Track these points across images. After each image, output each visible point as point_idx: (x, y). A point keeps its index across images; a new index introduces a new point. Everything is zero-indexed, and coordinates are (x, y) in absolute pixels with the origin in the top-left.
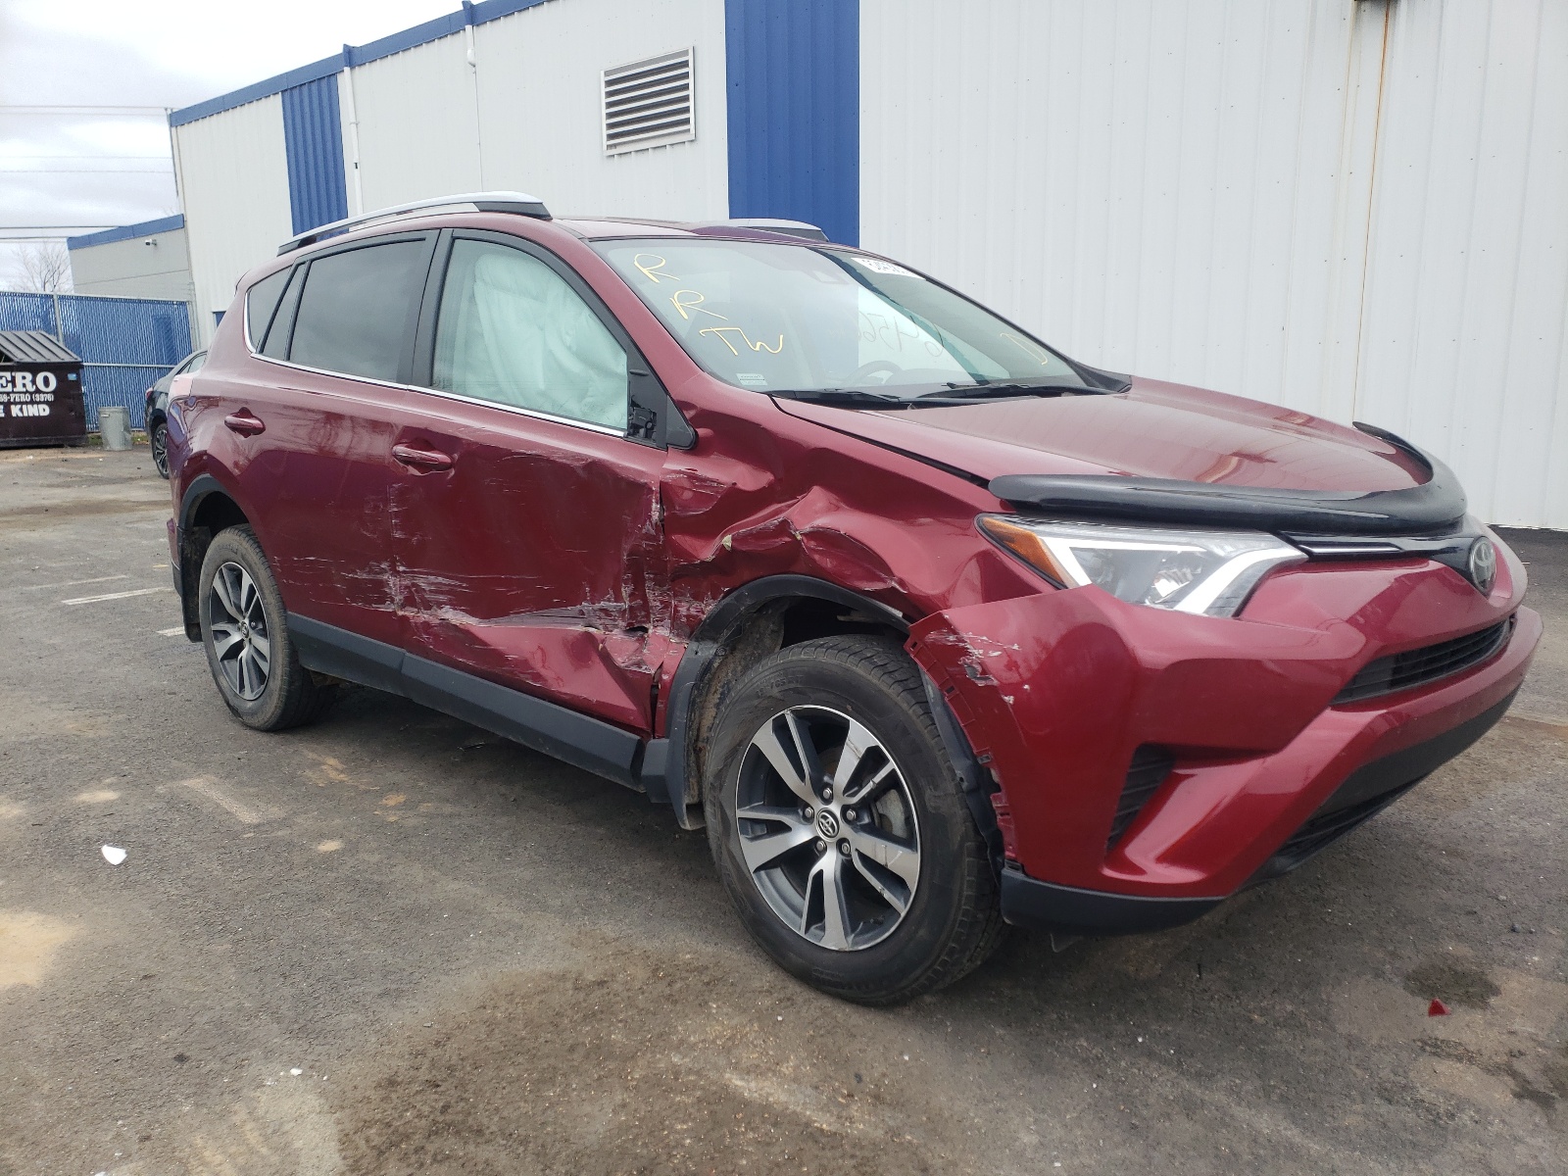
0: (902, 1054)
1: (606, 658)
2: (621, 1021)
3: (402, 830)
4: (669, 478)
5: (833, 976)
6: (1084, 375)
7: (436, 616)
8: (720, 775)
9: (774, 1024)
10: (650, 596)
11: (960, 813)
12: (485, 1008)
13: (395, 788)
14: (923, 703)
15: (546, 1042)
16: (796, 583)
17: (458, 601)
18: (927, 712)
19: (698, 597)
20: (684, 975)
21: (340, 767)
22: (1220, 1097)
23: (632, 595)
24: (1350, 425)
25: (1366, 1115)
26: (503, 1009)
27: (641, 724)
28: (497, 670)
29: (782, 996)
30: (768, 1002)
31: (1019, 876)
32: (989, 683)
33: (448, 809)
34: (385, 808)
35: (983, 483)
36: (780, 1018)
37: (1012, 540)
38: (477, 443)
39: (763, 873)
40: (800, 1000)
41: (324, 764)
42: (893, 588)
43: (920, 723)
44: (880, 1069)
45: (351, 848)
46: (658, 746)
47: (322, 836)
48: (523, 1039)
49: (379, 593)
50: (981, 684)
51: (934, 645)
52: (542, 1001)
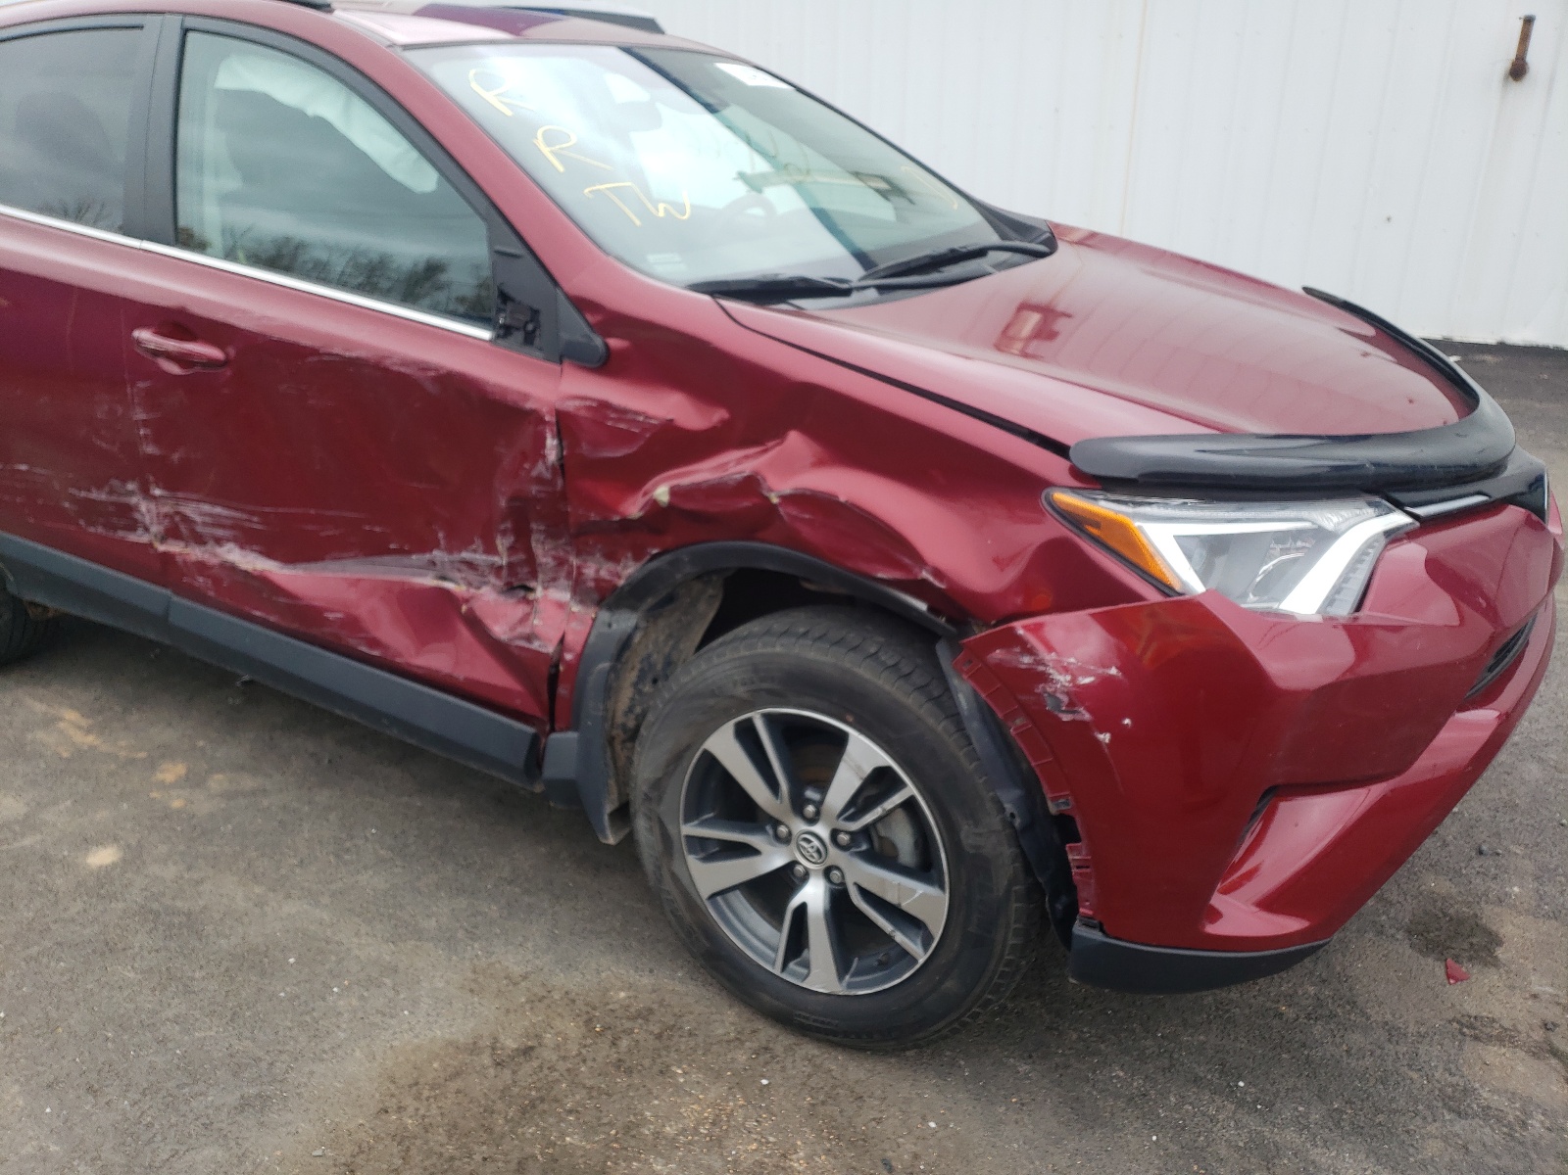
0: (924, 1119)
1: (475, 624)
2: (570, 1112)
3: (194, 821)
4: (570, 406)
5: (823, 1022)
6: (991, 218)
7: (215, 555)
8: (658, 785)
9: (761, 1090)
10: (538, 549)
11: (1007, 852)
12: (387, 1112)
13: (166, 753)
14: (954, 716)
15: (485, 1159)
16: (766, 552)
17: (247, 539)
18: (960, 728)
19: (612, 556)
20: (628, 1025)
21: (84, 722)
22: (1290, 1136)
23: (512, 550)
24: (1298, 289)
25: (1445, 1139)
26: (411, 1110)
27: (532, 708)
28: (315, 631)
29: (755, 1045)
30: (741, 1057)
31: (1096, 935)
32: (1078, 717)
33: (248, 782)
34: (163, 786)
35: (1060, 449)
36: (765, 1082)
37: (1097, 525)
38: (264, 336)
39: (719, 899)
40: (779, 1049)
41: (61, 719)
42: (925, 581)
43: (951, 741)
44: (909, 1146)
45: (134, 858)
46: (563, 742)
47: (87, 842)
48: (452, 1159)
49: (126, 516)
50: (1066, 718)
51: (1000, 665)
52: (458, 1092)
